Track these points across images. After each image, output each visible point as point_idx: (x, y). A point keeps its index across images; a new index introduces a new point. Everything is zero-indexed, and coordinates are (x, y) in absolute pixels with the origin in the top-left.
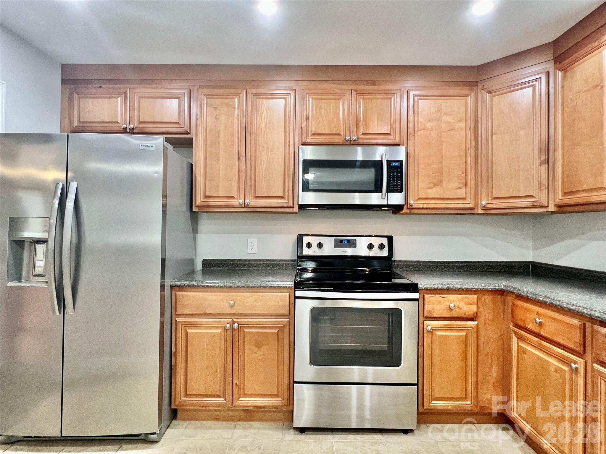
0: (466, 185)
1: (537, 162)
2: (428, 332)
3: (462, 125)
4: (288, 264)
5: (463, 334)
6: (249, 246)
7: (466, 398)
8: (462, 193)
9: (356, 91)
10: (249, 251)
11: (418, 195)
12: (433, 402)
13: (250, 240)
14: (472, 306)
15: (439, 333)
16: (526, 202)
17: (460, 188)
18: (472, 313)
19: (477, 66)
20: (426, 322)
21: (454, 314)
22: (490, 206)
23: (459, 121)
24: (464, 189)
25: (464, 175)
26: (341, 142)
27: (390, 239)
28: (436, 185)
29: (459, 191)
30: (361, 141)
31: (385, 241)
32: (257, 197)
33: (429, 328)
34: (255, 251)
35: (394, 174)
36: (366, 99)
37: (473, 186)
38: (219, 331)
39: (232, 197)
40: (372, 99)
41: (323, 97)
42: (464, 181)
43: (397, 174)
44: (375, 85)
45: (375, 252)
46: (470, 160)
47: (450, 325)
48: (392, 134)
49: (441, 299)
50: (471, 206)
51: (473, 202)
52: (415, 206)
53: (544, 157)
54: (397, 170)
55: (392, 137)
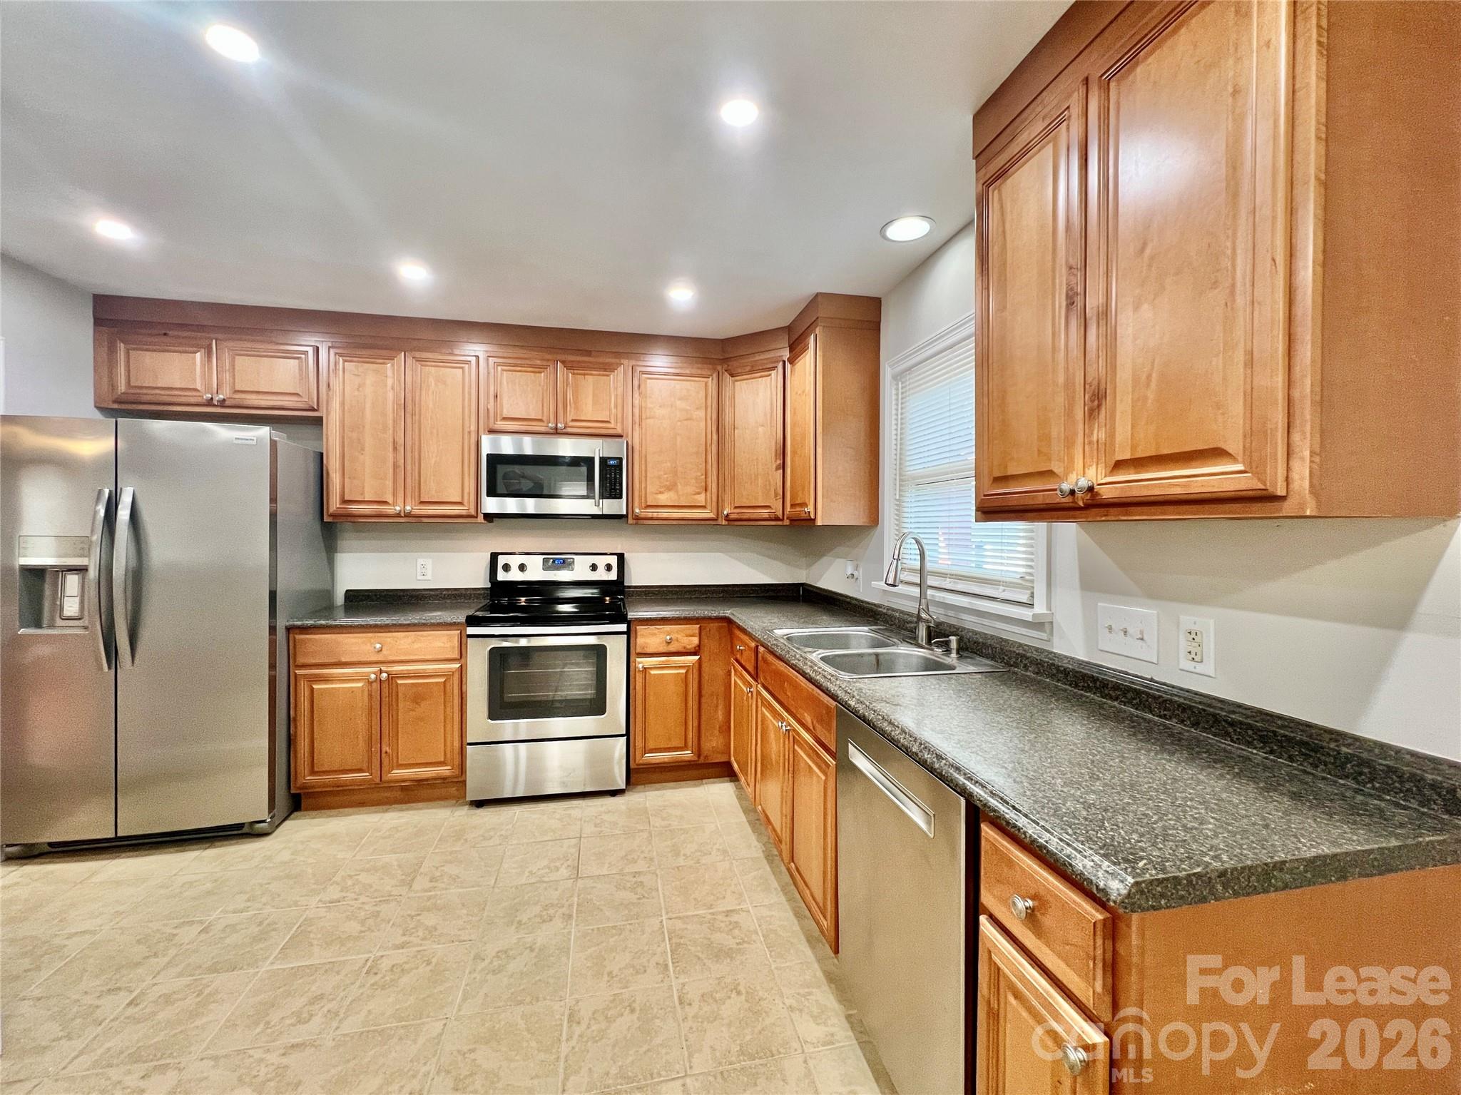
0: (706, 490)
1: (774, 466)
2: (639, 671)
3: (701, 413)
4: (479, 594)
5: (683, 671)
6: (419, 568)
7: (685, 748)
8: (701, 499)
9: (563, 362)
10: (420, 577)
11: (646, 502)
12: (647, 755)
13: (421, 561)
14: (693, 638)
15: (653, 672)
16: (764, 513)
17: (699, 493)
18: (693, 646)
19: (722, 341)
20: (638, 660)
21: (672, 648)
22: (732, 516)
23: (697, 409)
24: (703, 496)
25: (703, 477)
26: (543, 429)
27: (621, 557)
28: (669, 489)
29: (697, 497)
30: (569, 430)
31: (613, 560)
32: (422, 503)
33: (640, 666)
34: (429, 577)
35: (611, 475)
36: (578, 374)
37: (715, 490)
38: (360, 685)
39: (385, 503)
40: (584, 375)
41: (519, 368)
42: (704, 484)
43: (615, 475)
44: (590, 356)
45: (602, 575)
46: (712, 458)
47: (666, 661)
48: (612, 421)
49: (656, 631)
50: (712, 515)
51: (715, 511)
52: (643, 515)
53: (779, 462)
54: (615, 470)
55: (612, 426)
